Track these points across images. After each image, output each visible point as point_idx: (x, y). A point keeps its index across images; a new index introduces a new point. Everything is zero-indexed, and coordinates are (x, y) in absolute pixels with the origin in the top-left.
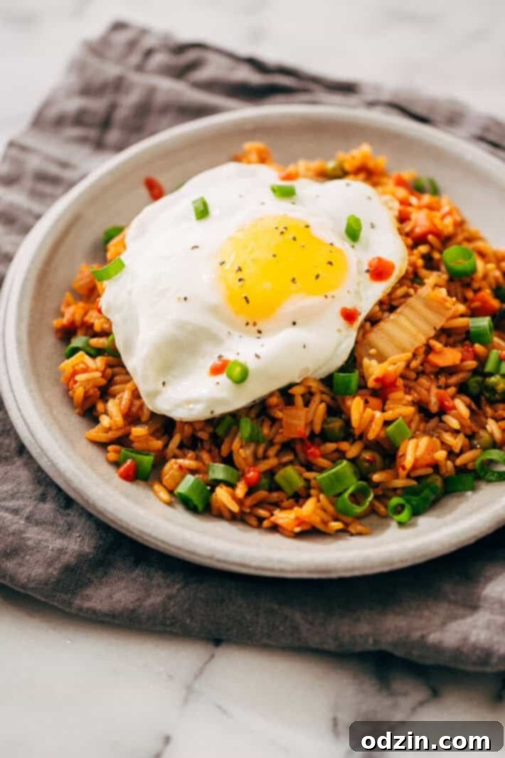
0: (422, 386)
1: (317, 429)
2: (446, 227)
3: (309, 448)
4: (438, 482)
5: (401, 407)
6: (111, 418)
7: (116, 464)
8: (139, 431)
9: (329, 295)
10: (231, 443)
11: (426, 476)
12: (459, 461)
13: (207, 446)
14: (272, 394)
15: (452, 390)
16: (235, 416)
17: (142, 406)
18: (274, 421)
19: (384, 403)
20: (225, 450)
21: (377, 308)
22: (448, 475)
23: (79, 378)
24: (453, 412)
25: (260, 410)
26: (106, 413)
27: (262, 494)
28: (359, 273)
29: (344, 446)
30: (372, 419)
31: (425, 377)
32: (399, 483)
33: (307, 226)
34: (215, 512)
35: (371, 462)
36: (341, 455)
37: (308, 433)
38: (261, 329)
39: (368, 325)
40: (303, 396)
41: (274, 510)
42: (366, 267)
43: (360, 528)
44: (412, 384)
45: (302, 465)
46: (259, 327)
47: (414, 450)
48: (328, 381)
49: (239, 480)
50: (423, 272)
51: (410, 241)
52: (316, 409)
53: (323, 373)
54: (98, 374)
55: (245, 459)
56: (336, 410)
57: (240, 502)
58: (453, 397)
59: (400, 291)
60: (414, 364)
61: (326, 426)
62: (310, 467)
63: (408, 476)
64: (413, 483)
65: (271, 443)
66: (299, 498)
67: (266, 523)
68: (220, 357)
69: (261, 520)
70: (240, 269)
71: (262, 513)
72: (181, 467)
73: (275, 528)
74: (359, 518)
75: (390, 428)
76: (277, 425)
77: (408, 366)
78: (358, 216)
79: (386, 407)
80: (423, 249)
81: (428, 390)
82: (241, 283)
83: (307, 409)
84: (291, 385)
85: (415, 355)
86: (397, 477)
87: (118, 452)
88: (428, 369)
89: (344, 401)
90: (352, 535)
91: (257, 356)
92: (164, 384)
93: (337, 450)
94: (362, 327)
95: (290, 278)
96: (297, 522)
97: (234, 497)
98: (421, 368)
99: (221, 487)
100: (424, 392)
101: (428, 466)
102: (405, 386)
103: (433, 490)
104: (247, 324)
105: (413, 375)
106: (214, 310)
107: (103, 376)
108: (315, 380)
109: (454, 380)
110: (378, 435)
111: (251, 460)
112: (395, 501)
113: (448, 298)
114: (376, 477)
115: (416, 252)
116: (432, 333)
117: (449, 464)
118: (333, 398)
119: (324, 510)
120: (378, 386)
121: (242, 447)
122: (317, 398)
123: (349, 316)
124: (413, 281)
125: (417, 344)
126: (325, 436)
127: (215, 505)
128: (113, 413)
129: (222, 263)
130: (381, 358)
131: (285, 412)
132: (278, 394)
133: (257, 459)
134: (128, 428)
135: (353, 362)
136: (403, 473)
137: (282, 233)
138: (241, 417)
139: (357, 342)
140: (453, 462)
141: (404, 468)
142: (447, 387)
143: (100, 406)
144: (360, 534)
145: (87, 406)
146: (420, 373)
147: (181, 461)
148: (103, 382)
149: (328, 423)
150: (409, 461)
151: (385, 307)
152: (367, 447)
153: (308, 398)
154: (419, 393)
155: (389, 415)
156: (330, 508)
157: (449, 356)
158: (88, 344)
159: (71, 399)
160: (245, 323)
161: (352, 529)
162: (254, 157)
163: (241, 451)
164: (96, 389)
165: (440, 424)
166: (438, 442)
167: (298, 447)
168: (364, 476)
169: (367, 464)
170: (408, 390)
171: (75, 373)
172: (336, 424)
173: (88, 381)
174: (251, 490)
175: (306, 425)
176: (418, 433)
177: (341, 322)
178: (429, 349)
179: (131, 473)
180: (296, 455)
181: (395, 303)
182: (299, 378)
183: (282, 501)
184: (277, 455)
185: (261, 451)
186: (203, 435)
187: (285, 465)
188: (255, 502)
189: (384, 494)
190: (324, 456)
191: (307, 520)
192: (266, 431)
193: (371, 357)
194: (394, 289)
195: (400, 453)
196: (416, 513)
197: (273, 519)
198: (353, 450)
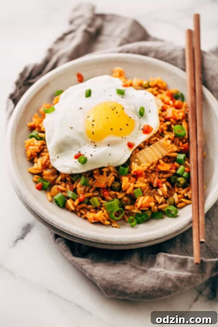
0: (152, 176)
1: (109, 185)
2: (179, 116)
3: (105, 192)
4: (149, 214)
5: (141, 183)
6: (38, 165)
7: (36, 182)
8: (47, 172)
9: (124, 137)
10: (77, 184)
11: (145, 211)
12: (160, 207)
13: (69, 183)
14: (95, 169)
15: (163, 180)
16: (80, 175)
17: (50, 163)
18: (94, 179)
19: (136, 181)
20: (74, 186)
21: (142, 144)
22: (154, 211)
23: (31, 148)
24: (161, 188)
25: (90, 174)
26: (37, 163)
27: (84, 205)
28: (139, 129)
29: (118, 193)
30: (129, 186)
31: (155, 173)
32: (135, 211)
33: (123, 109)
34: (66, 208)
35: (126, 201)
36: (116, 196)
37: (105, 186)
38: (97, 145)
39: (138, 150)
40: (107, 172)
41: (87, 212)
42: (142, 127)
43: (116, 225)
44: (149, 175)
45: (101, 197)
46: (96, 144)
47: (142, 201)
48: (117, 168)
49: (77, 198)
50: (165, 132)
51: (163, 119)
52: (110, 178)
53: (116, 165)
54: (37, 148)
55: (81, 191)
56: (118, 179)
57: (75, 207)
58: (163, 183)
59: (153, 139)
60: (151, 168)
61: (113, 185)
62: (104, 199)
63: (139, 209)
64: (140, 212)
65: (91, 187)
66: (97, 209)
67: (83, 216)
68: (80, 152)
69: (82, 214)
70: (93, 121)
71: (83, 212)
72: (58, 189)
73: (86, 218)
74: (117, 221)
75: (135, 191)
76: (95, 181)
77: (148, 168)
78: (144, 107)
79: (136, 182)
80: (168, 123)
81: (154, 179)
82: (93, 126)
83: (107, 177)
84: (103, 168)
85: (152, 165)
86: (134, 209)
87: (37, 178)
88: (157, 170)
89: (121, 177)
90: (113, 227)
91: (91, 155)
92: (58, 157)
93: (115, 195)
94: (135, 150)
95: (111, 128)
96: (93, 218)
97: (73, 205)
98: (154, 169)
99: (70, 200)
100: (152, 179)
101: (146, 207)
102: (146, 175)
103: (146, 216)
104: (92, 142)
105: (150, 172)
106: (81, 134)
107: (39, 149)
108: (112, 167)
109: (166, 176)
110: (131, 192)
111: (82, 192)
112: (131, 218)
113: (170, 145)
114: (127, 207)
115: (165, 124)
116: (161, 157)
117: (156, 207)
118: (118, 175)
119: (105, 216)
120: (135, 174)
121: (80, 187)
122: (112, 174)
123: (130, 145)
124: (160, 135)
125: (154, 161)
126: (112, 188)
127: (66, 205)
128: (39, 163)
129: (88, 117)
130: (139, 164)
131: (99, 177)
132: (98, 170)
133: (85, 192)
134: (43, 170)
135: (128, 163)
136: (137, 208)
137: (113, 109)
138: (82, 176)
139: (131, 155)
140: (157, 207)
141: (137, 206)
142: (163, 178)
143: (36, 160)
144: (116, 227)
145: (31, 158)
146: (153, 171)
147: (59, 186)
148: (38, 151)
149: (114, 184)
150: (139, 204)
151: (147, 144)
152: (127, 195)
153: (108, 173)
154: (150, 179)
155: (136, 186)
156: (107, 216)
157: (166, 167)
158: (37, 135)
159: (26, 154)
160: (91, 141)
161: (113, 225)
162: (117, 74)
163: (79, 188)
164: (35, 153)
165: (156, 192)
166: (153, 199)
167: (101, 190)
168: (122, 206)
169: (124, 202)
170: (146, 177)
171: (30, 145)
172: (117, 185)
173: (33, 149)
174: (81, 203)
175: (106, 183)
176: (146, 194)
177: (127, 147)
178: (158, 163)
179: (40, 187)
180: (100, 193)
181: (151, 143)
182: (107, 165)
183: (91, 209)
184: (93, 192)
185: (87, 189)
186: (68, 179)
187: (95, 196)
188: (81, 207)
189: (129, 214)
190: (110, 196)
191: (97, 219)
192: (90, 182)
193: (136, 162)
194: (152, 137)
195: (137, 201)
196: (139, 223)
197: (86, 215)
198: (120, 195)
